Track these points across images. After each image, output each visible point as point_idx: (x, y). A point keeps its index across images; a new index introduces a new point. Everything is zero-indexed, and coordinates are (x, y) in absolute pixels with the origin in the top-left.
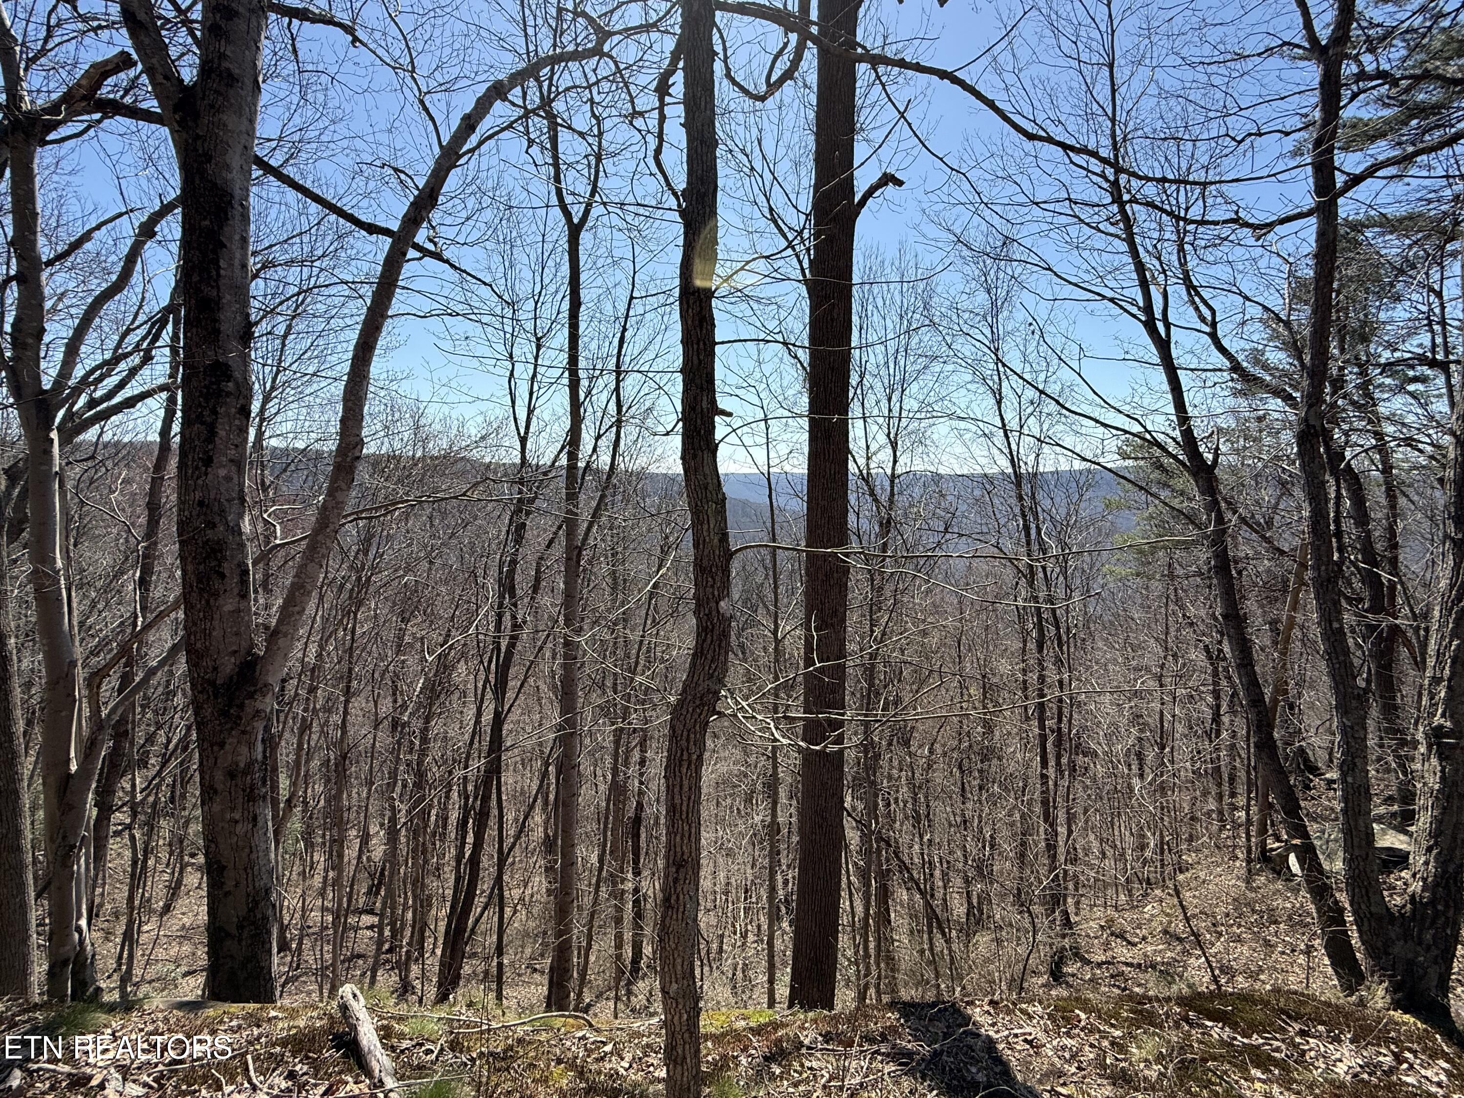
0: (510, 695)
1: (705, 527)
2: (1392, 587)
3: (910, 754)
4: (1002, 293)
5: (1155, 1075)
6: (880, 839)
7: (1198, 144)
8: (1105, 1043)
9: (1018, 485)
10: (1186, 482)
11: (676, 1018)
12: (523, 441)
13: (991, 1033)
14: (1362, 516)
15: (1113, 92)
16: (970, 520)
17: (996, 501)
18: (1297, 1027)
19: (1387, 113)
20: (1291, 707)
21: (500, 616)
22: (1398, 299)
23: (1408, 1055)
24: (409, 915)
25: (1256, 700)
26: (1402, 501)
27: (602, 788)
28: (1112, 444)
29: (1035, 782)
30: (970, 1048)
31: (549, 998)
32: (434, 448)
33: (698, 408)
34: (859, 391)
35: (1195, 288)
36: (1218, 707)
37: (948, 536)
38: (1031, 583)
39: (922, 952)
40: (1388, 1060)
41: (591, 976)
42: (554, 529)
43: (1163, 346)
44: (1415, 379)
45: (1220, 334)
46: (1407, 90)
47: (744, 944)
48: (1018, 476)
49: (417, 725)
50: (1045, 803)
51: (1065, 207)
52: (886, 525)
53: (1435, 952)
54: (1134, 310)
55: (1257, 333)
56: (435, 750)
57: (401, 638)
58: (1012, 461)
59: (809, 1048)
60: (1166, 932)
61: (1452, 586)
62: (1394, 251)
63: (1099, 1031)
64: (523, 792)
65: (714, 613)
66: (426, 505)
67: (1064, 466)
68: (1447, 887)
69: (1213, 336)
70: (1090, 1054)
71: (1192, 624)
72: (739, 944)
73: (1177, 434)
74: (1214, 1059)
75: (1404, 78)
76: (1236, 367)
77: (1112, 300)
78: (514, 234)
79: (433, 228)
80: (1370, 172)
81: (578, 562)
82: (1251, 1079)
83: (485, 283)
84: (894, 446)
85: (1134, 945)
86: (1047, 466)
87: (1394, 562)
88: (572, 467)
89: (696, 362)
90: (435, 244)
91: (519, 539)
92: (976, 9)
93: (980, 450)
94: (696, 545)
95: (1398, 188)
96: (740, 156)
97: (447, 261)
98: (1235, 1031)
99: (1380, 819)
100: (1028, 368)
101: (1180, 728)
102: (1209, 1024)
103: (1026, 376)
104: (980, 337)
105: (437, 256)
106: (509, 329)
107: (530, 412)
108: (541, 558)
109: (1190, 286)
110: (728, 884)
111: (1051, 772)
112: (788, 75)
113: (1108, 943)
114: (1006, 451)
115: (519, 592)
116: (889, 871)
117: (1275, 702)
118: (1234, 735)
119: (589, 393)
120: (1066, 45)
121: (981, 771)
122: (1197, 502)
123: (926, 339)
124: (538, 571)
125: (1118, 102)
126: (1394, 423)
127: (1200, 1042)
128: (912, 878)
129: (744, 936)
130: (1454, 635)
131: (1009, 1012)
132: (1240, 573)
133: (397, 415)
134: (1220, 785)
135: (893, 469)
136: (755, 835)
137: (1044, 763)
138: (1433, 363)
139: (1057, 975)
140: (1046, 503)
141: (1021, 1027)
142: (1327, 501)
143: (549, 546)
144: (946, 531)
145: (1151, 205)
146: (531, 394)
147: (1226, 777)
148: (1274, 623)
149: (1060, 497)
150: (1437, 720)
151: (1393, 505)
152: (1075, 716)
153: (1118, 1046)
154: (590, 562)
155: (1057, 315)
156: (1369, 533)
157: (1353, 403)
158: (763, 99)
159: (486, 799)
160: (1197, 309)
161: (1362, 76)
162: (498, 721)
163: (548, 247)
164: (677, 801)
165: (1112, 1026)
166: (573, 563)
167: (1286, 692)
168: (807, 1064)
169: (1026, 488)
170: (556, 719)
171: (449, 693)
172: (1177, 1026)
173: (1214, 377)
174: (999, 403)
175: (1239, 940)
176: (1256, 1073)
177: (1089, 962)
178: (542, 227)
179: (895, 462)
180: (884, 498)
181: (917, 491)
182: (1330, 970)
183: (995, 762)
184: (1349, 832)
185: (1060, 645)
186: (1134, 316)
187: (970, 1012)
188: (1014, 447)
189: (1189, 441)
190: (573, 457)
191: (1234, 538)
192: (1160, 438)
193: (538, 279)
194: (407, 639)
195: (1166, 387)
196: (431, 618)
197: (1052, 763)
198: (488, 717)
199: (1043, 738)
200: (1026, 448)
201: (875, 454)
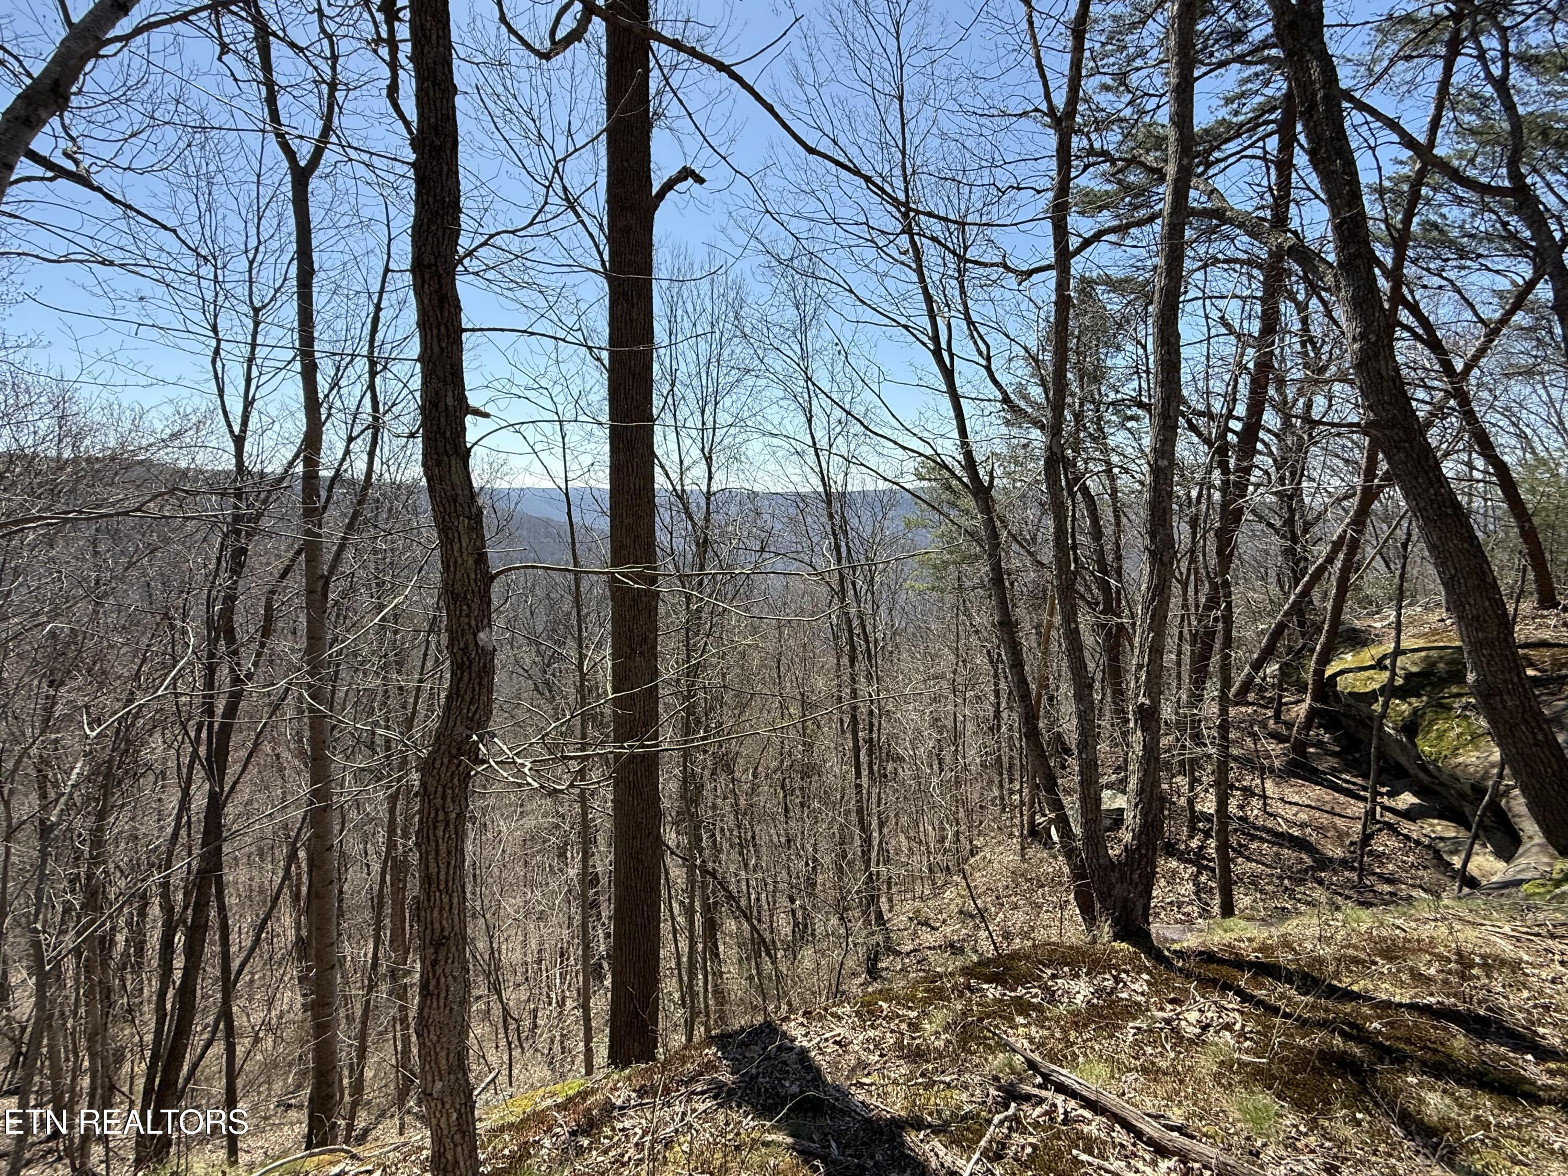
0: (233, 770)
1: (456, 546)
2: (1118, 592)
3: (733, 780)
4: (810, 310)
5: (942, 1043)
6: (705, 872)
7: (974, 189)
8: (904, 1026)
9: (829, 503)
10: (968, 502)
11: (443, 1120)
12: (239, 441)
13: (805, 1044)
14: (1097, 533)
15: (903, 125)
16: (786, 538)
17: (809, 520)
18: (1049, 972)
19: (1108, 187)
20: (1051, 698)
21: (211, 670)
22: (1118, 348)
23: (1123, 975)
24: (86, 1082)
25: (1025, 696)
26: (1124, 520)
27: (376, 867)
28: (910, 466)
29: (851, 792)
30: (785, 1063)
31: (309, 1137)
32: (92, 446)
33: (441, 405)
34: (670, 400)
35: (973, 323)
36: (998, 704)
37: (766, 555)
38: (843, 600)
39: (751, 978)
40: (1110, 983)
41: (369, 1094)
42: (290, 555)
43: (948, 374)
44: (1131, 418)
45: (993, 367)
46: (1120, 171)
47: (561, 1013)
48: (828, 494)
49: (82, 824)
50: (860, 811)
51: (862, 231)
52: (703, 544)
53: (1140, 888)
54: (926, 340)
55: (1022, 370)
56: (120, 855)
57: (49, 710)
58: (823, 479)
59: (621, 1108)
60: (961, 912)
61: (1149, 589)
62: (1116, 307)
63: (898, 1016)
64: (261, 891)
65: (471, 647)
66: (83, 525)
67: (870, 487)
68: (1147, 834)
69: (988, 368)
70: (890, 1039)
71: (977, 632)
72: (555, 1014)
73: (960, 458)
74: (988, 1017)
75: (1120, 159)
76: (1006, 400)
77: (906, 327)
78: (212, 167)
79: (73, 139)
80: (1097, 237)
81: (325, 596)
82: (1015, 1027)
83: (165, 227)
84: (709, 460)
85: (936, 929)
86: (854, 486)
87: (1119, 571)
88: (311, 477)
89: (436, 349)
90: (77, 163)
91: (237, 568)
92: (776, 12)
93: (793, 468)
94: (446, 567)
95: (1118, 253)
96: (526, 120)
97: (99, 189)
98: (1005, 988)
99: (1109, 786)
100: (835, 388)
101: (970, 727)
102: (985, 986)
103: (834, 396)
104: (791, 354)
105: (83, 180)
106: (209, 296)
107: (248, 404)
108: (273, 592)
109: (970, 323)
110: (540, 952)
111: (865, 781)
112: (576, 35)
113: (915, 932)
114: (817, 469)
115: (241, 636)
116: (716, 903)
117: (1039, 696)
118: (1011, 729)
119: (335, 384)
120: (862, 70)
121: (802, 789)
122: (977, 522)
123: (738, 351)
124: (269, 607)
125: (908, 136)
126: (1119, 454)
127: (978, 1004)
128: (739, 907)
129: (561, 1004)
130: (1150, 629)
131: (821, 1018)
132: (1012, 584)
133: (24, 399)
134: (1001, 774)
135: (709, 485)
136: (570, 891)
137: (858, 774)
138: (1141, 405)
139: (873, 972)
140: (854, 522)
141: (832, 1030)
142: (1066, 517)
143: (283, 576)
144: (762, 550)
145: (934, 239)
146: (248, 380)
147: (1006, 765)
148: (1038, 627)
149: (866, 516)
150: (1141, 699)
151: (1118, 523)
152: (884, 724)
153: (914, 1026)
154: (344, 595)
155: (860, 338)
156: (1102, 547)
157: (1090, 435)
158: (546, 56)
159: (201, 908)
160: (975, 343)
161: (1091, 151)
162: (216, 805)
163: (267, 193)
164: (433, 869)
165: (910, 1008)
166: (318, 596)
167: (1047, 686)
168: (619, 1126)
169: (836, 506)
170: (305, 790)
171: (136, 777)
172: (962, 994)
173: (989, 407)
174: (810, 421)
175: (1016, 907)
176: (1020, 1020)
177: (898, 953)
178: (256, 166)
179: (710, 478)
180: (699, 516)
181: (733, 510)
182: (1080, 918)
183: (816, 777)
184: (1083, 800)
185: (870, 660)
186: (924, 344)
187: (785, 1028)
188: (824, 465)
189: (970, 464)
190: (311, 463)
191: (1007, 553)
192: (948, 461)
193: (252, 231)
194: (59, 710)
195: (952, 414)
196: (102, 679)
197: (865, 773)
198: (199, 801)
199: (857, 749)
200: (835, 467)
201: (688, 469)
